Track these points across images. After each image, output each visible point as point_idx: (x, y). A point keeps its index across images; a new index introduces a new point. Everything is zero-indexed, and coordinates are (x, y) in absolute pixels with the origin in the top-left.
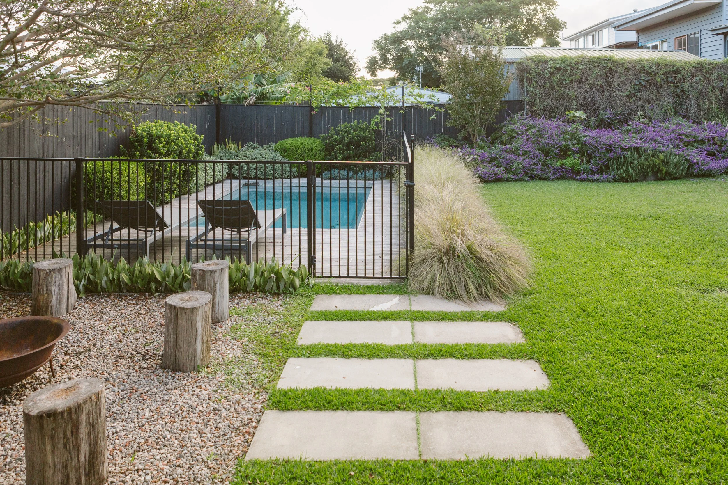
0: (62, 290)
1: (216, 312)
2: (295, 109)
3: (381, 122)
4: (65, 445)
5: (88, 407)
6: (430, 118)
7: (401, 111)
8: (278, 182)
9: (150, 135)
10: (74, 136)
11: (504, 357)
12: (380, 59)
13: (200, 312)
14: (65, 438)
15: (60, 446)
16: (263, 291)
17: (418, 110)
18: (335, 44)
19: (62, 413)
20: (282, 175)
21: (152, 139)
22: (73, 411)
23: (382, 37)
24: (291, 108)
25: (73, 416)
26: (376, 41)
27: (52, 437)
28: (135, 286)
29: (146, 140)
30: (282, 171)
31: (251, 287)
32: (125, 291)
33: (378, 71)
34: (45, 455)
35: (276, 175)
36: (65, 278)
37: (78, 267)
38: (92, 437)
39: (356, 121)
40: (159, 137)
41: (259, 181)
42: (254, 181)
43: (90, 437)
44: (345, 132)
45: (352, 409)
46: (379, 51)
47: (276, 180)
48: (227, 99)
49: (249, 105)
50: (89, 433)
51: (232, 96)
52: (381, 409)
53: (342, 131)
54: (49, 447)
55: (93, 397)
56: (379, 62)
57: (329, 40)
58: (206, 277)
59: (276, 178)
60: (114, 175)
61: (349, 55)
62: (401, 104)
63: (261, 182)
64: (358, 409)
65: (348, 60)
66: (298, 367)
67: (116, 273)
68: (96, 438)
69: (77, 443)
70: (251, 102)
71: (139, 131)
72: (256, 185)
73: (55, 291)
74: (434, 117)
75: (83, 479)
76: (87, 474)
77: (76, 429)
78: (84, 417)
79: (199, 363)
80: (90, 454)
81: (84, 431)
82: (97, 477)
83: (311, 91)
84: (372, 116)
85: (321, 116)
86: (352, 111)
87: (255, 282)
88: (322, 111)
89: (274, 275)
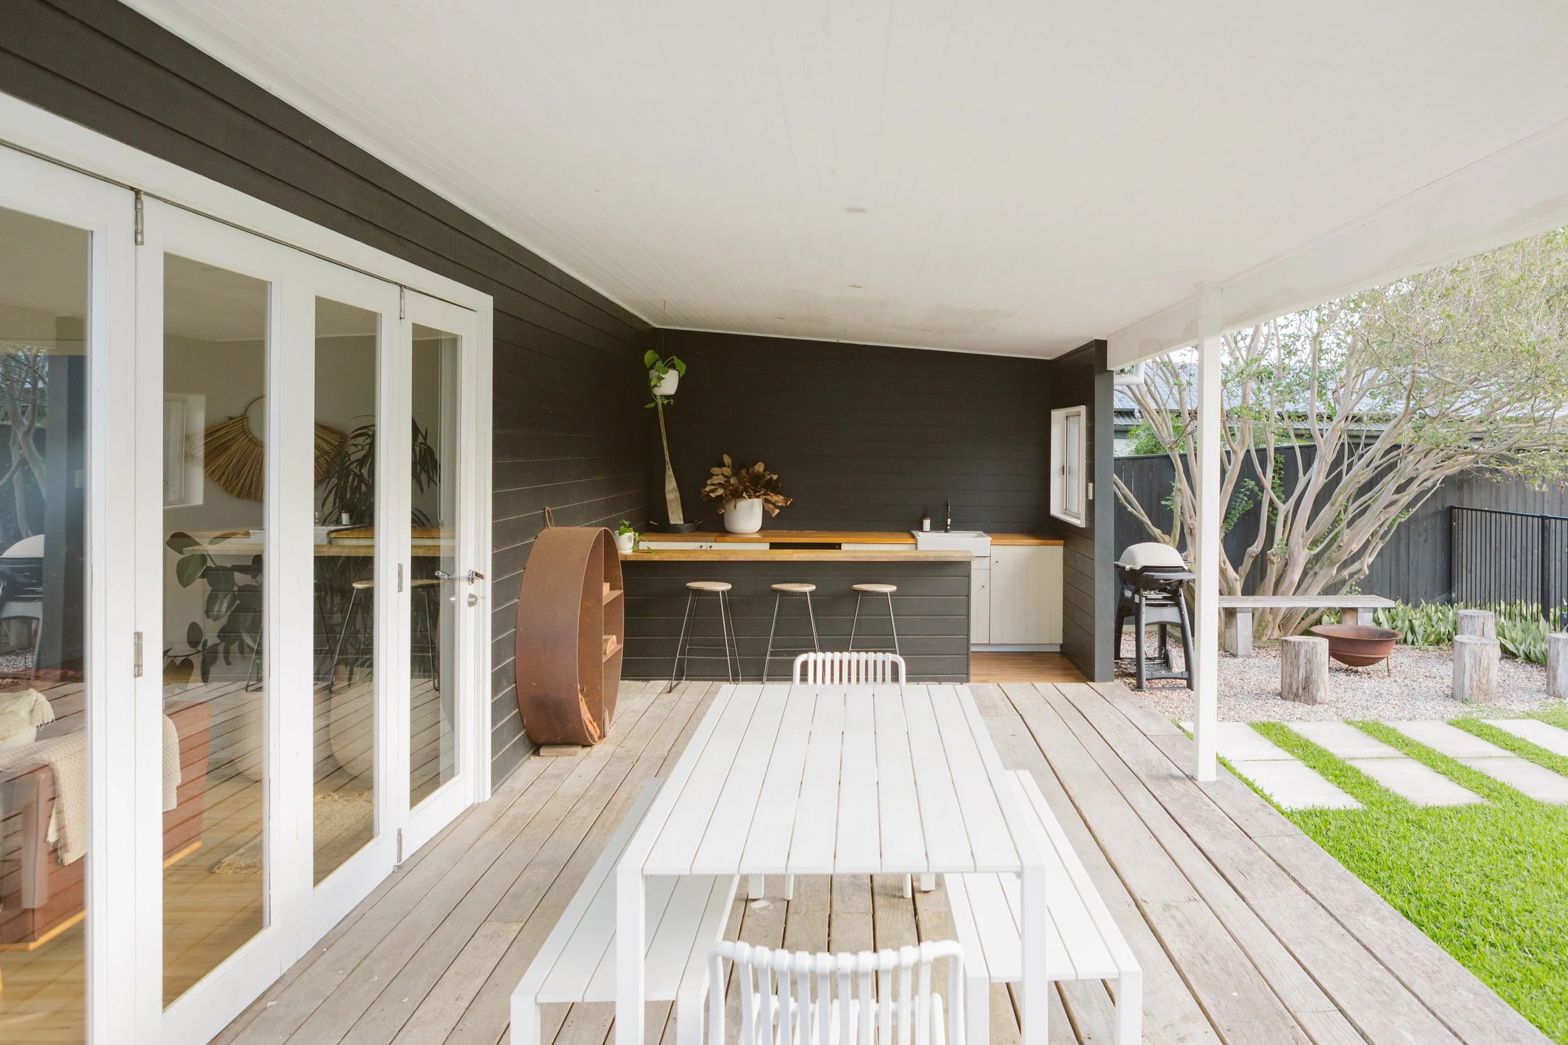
5: (1306, 647)
55: (1311, 643)
69: (1298, 666)
75: (1300, 690)
76: (1304, 689)
77: (1297, 656)
78: (1303, 652)
79: (1467, 696)
80: (1306, 678)
81: (1302, 661)
82: (1310, 695)
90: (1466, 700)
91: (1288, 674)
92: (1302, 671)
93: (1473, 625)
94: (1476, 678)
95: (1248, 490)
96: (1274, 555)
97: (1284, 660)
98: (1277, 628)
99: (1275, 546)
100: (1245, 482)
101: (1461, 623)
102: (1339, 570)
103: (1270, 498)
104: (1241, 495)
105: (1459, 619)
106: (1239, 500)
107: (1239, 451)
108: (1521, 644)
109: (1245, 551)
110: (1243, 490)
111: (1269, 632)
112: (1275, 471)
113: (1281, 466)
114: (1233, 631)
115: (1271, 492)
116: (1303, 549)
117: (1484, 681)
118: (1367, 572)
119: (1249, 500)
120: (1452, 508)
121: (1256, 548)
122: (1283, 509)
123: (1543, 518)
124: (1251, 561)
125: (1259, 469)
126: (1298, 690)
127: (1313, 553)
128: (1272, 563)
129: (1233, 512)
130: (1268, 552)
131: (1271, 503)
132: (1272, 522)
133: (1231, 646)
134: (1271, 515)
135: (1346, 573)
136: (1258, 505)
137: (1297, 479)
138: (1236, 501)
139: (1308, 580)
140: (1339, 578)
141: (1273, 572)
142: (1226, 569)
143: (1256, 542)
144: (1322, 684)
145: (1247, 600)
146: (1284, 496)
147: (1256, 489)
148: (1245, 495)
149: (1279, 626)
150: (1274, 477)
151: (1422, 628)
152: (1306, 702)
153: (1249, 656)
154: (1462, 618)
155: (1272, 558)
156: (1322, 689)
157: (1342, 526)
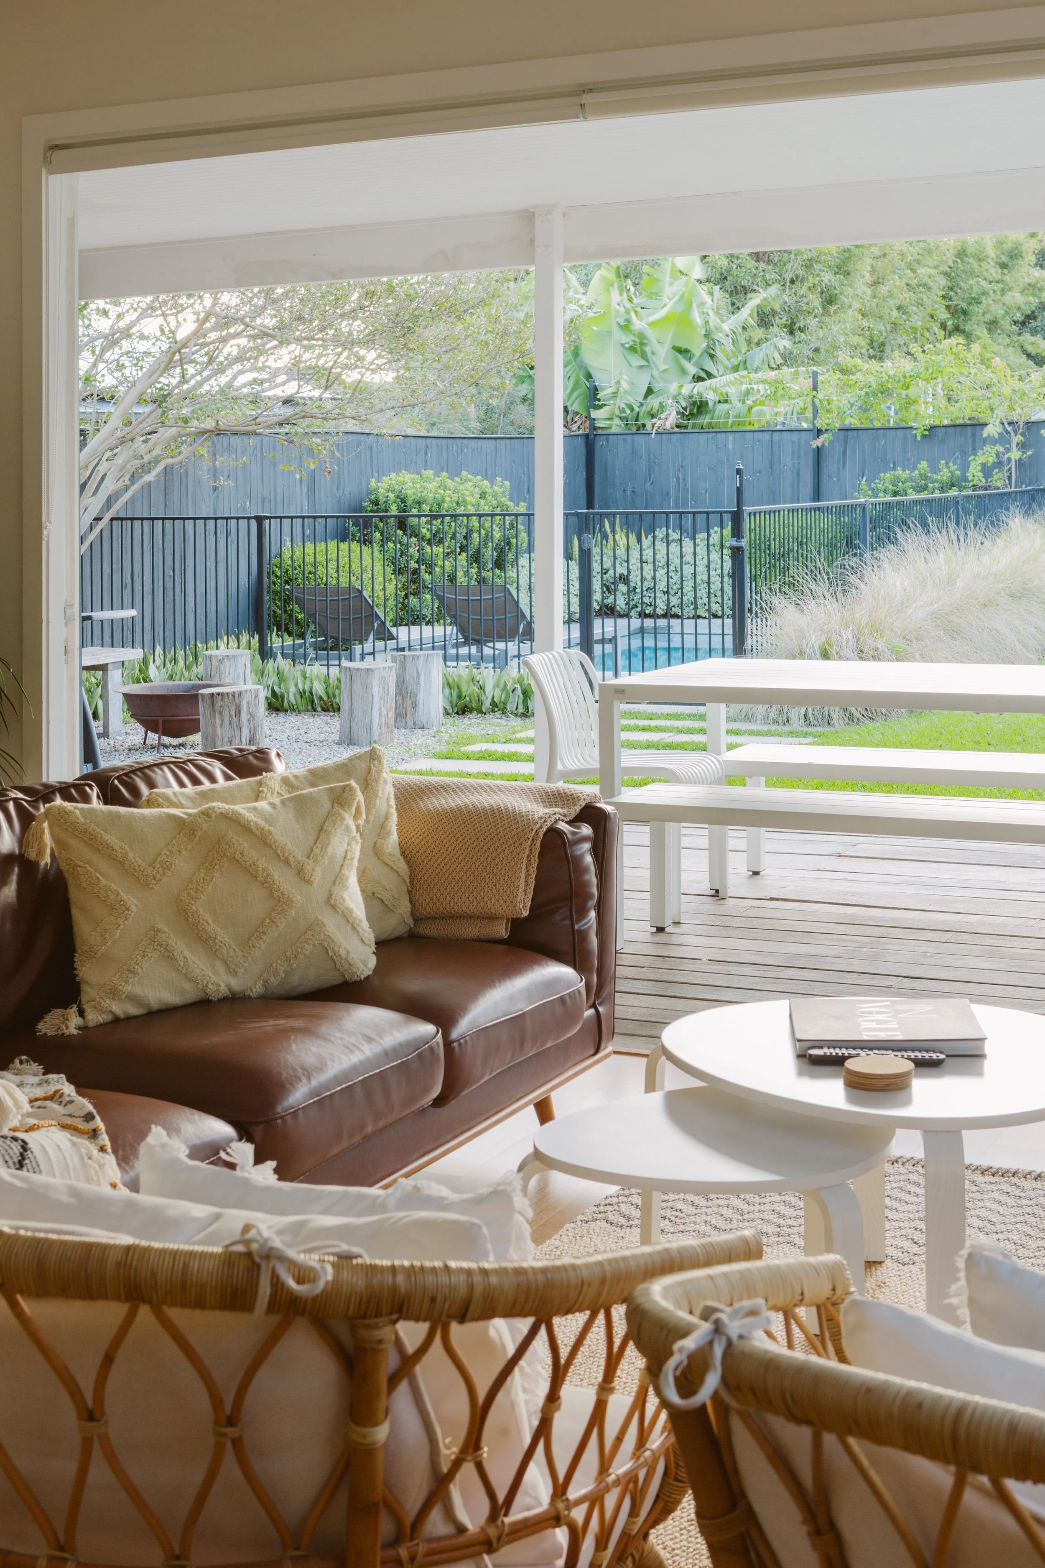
1: (420, 713)
2: (776, 436)
3: (999, 464)
9: (401, 498)
10: (264, 499)
13: (376, 674)
14: (230, 717)
15: (226, 722)
16: (503, 710)
19: (228, 695)
21: (406, 507)
22: (237, 696)
24: (767, 436)
25: (236, 700)
27: (221, 713)
28: (331, 702)
29: (393, 509)
31: (487, 704)
32: (319, 709)
34: (215, 728)
36: (241, 671)
37: (259, 675)
39: (924, 465)
40: (419, 503)
43: (250, 724)
44: (895, 494)
48: (611, 419)
49: (664, 433)
50: (249, 720)
51: (623, 411)
53: (885, 491)
54: (218, 721)
55: (252, 691)
58: (407, 664)
67: (308, 682)
69: (240, 725)
70: (668, 425)
71: (381, 490)
83: (815, 388)
84: (974, 449)
85: (844, 453)
86: (924, 436)
87: (493, 697)
88: (846, 441)
89: (519, 686)
94: (384, 712)
101: (218, 668)
105: (215, 663)
154: (221, 661)
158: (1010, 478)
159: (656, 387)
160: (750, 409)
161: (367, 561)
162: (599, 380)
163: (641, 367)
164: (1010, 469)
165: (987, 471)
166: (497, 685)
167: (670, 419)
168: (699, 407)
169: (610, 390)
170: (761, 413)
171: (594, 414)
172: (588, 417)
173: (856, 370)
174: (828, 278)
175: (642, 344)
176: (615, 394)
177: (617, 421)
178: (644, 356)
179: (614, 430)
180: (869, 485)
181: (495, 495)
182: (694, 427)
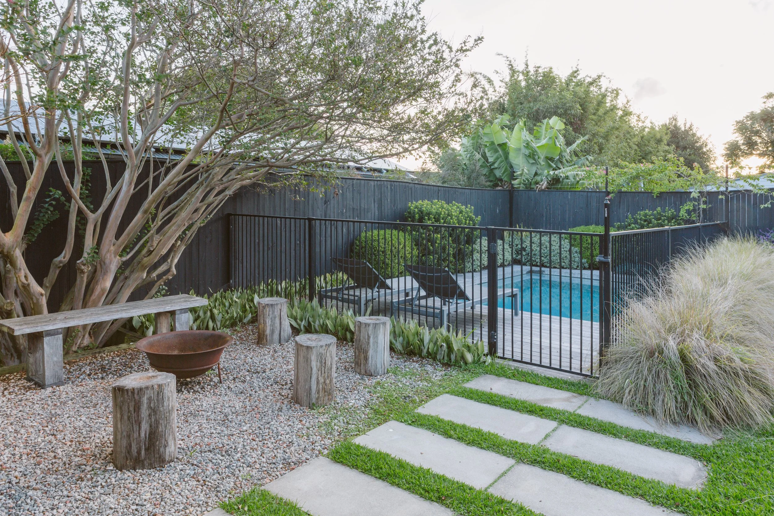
0: (274, 323)
2: (589, 194)
3: (694, 210)
4: (129, 417)
5: (149, 393)
6: (762, 206)
7: (720, 197)
8: (566, 272)
9: (421, 212)
10: (353, 209)
11: (642, 496)
12: (743, 144)
13: (314, 350)
14: (129, 412)
16: (434, 359)
17: (749, 196)
18: (683, 129)
19: (127, 390)
20: (570, 265)
21: (423, 215)
22: (136, 391)
23: (748, 117)
24: (585, 194)
25: (136, 396)
26: (738, 122)
29: (417, 216)
30: (570, 261)
31: (424, 352)
33: (742, 158)
34: (117, 421)
35: (563, 264)
36: (277, 313)
38: (153, 420)
39: (659, 209)
40: (429, 214)
41: (543, 269)
42: (537, 269)
43: (151, 418)
44: (645, 221)
45: (393, 484)
46: (743, 134)
47: (562, 270)
48: (520, 184)
49: (541, 191)
50: (150, 415)
51: (525, 181)
52: (421, 496)
53: (640, 219)
55: (156, 386)
56: (742, 147)
57: (675, 126)
58: (362, 329)
59: (563, 268)
60: (381, 244)
61: (702, 140)
62: (723, 189)
63: (546, 270)
64: (398, 486)
65: (701, 148)
66: (391, 430)
68: (157, 422)
69: (138, 420)
70: (543, 187)
71: (412, 208)
72: (540, 272)
73: (269, 322)
74: (768, 205)
75: (143, 452)
76: (147, 450)
77: (137, 408)
78: (145, 400)
79: (314, 401)
80: (150, 434)
81: (144, 412)
82: (157, 456)
83: (607, 174)
84: (681, 203)
85: (620, 202)
86: (657, 196)
87: (428, 348)
88: (620, 197)
89: (445, 345)
90: (313, 404)
91: (125, 433)
92: (145, 426)
93: (273, 312)
94: (321, 380)
95: (55, 199)
96: (84, 265)
97: (119, 415)
98: (87, 336)
99: (85, 255)
100: (51, 191)
101: (263, 311)
102: (148, 273)
103: (79, 208)
104: (46, 205)
105: (261, 308)
106: (43, 210)
107: (43, 156)
108: (302, 321)
109: (51, 261)
110: (48, 200)
111: (79, 341)
112: (82, 183)
113: (88, 178)
114: (38, 355)
115: (80, 202)
116: (115, 257)
117: (328, 381)
118: (175, 273)
119: (54, 210)
120: (229, 215)
121: (64, 257)
122: (93, 218)
123: (310, 220)
124: (58, 272)
125: (66, 179)
126: (139, 453)
127: (124, 259)
128: (82, 272)
129: (37, 223)
130: (78, 262)
131: (80, 212)
132: (80, 231)
133: (37, 371)
134: (79, 225)
135: (154, 275)
136: (66, 214)
137: (105, 190)
138: (41, 212)
139: (118, 285)
140: (149, 279)
141: (83, 280)
142: (29, 285)
143: (64, 252)
144: (171, 437)
145: (55, 319)
146: (92, 206)
147: (63, 199)
148: (51, 205)
149: (90, 334)
150: (81, 189)
151: (221, 315)
152: (151, 466)
153: (60, 383)
154: (264, 307)
155: (83, 267)
156: (171, 442)
157: (152, 232)
158: (699, 216)
159: (539, 172)
160: (578, 182)
161: (402, 240)
162: (516, 168)
163: (533, 163)
164: (699, 213)
165: (688, 212)
166: (431, 340)
167: (544, 185)
168: (556, 181)
169: (519, 173)
170: (583, 184)
171: (513, 182)
172: (511, 183)
173: (626, 167)
174: (601, 140)
175: (534, 155)
176: (521, 174)
177: (522, 185)
178: (534, 159)
179: (521, 189)
180: (632, 216)
181: (467, 213)
182: (554, 188)
